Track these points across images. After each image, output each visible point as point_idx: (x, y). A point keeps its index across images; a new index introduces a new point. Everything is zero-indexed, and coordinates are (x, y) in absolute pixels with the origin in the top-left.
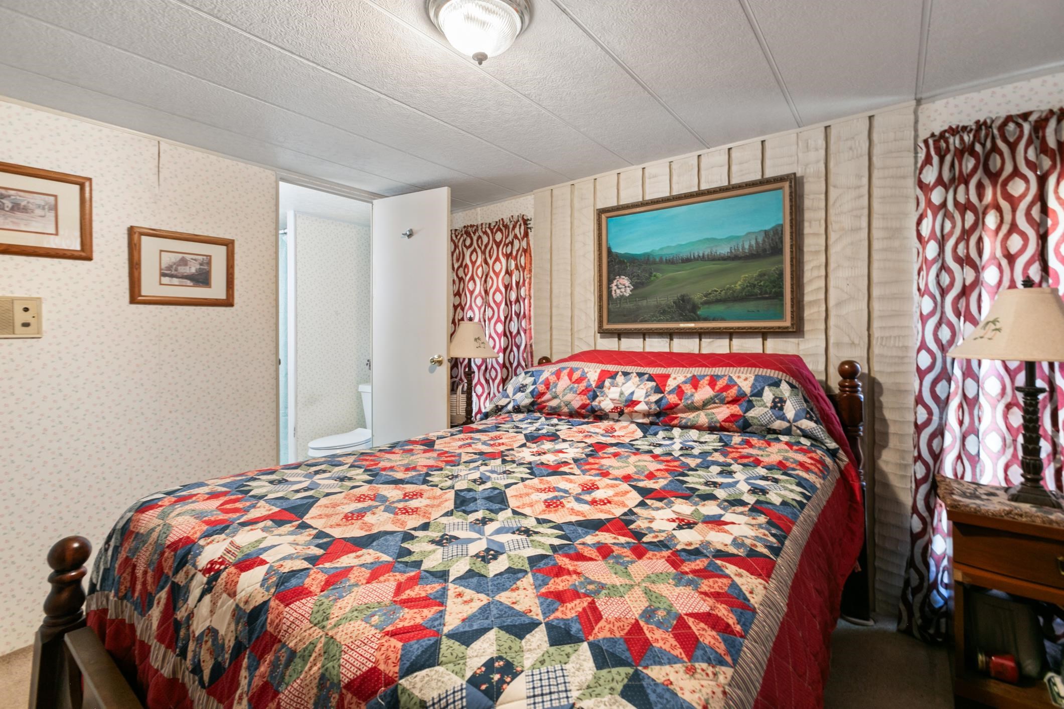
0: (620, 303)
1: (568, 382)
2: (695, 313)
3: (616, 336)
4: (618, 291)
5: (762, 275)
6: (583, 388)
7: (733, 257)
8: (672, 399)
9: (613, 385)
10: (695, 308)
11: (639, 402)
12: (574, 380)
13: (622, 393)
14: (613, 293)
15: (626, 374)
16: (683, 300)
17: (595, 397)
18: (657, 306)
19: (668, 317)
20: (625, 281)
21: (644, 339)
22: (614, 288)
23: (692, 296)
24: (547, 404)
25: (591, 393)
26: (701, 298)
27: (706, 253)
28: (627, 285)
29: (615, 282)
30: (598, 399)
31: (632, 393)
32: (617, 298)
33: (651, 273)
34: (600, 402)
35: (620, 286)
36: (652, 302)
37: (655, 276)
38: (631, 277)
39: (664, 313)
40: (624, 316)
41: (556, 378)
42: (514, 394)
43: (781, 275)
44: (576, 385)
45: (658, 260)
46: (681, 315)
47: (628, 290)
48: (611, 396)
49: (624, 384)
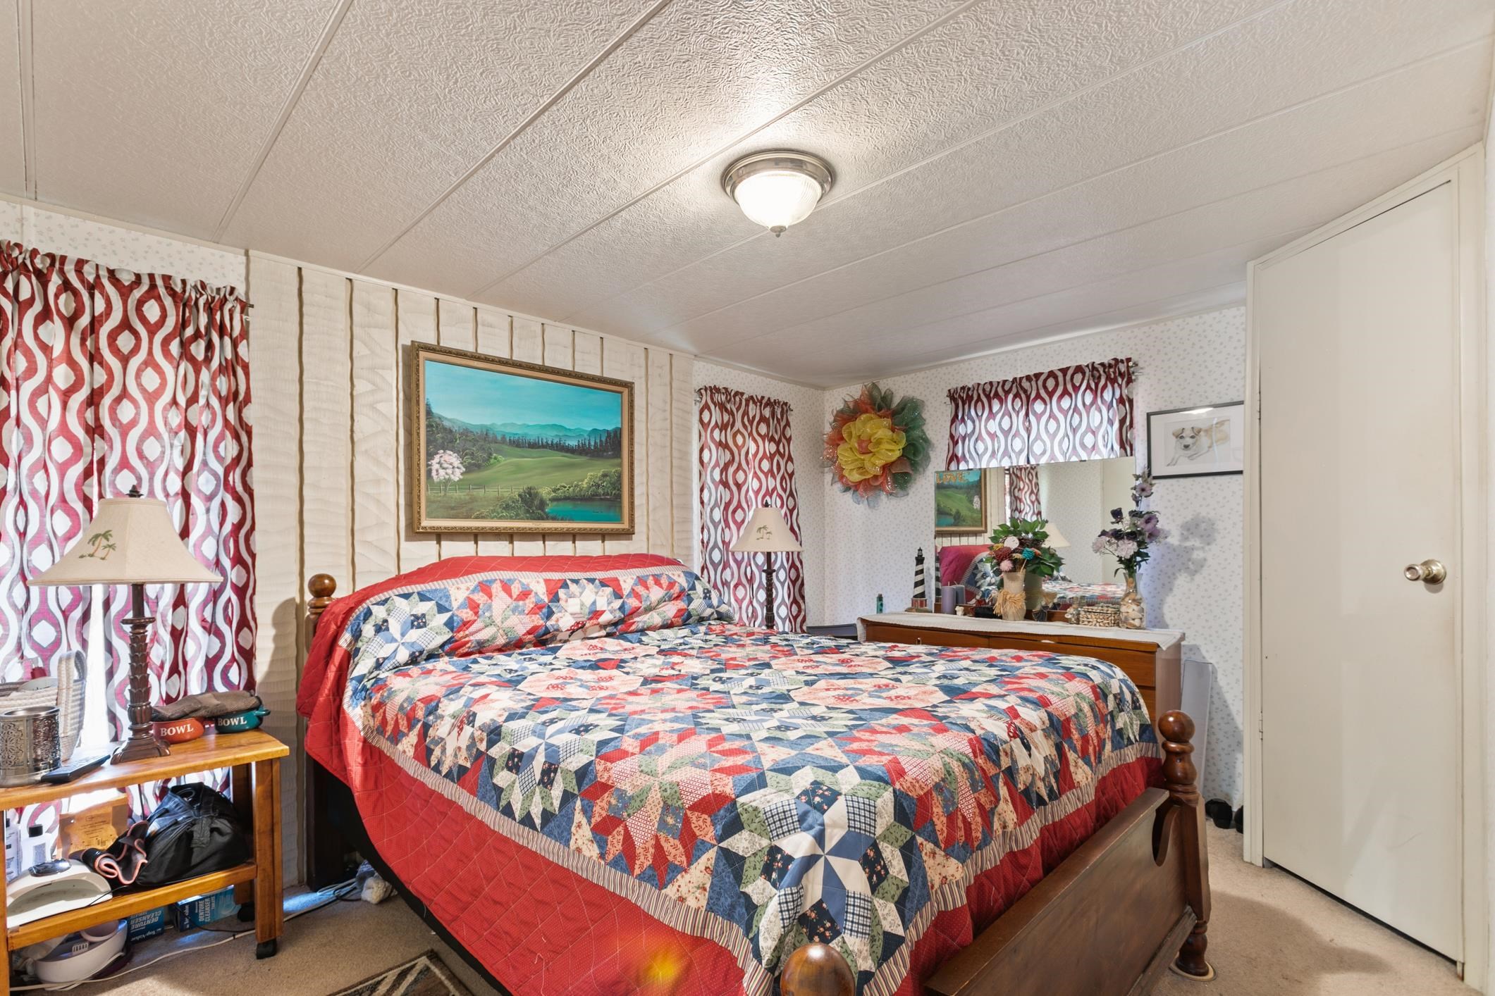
0: (445, 490)
1: (509, 600)
2: (543, 510)
3: (435, 537)
4: (442, 472)
5: (605, 475)
6: (532, 606)
7: (581, 451)
8: (632, 603)
9: (572, 596)
10: (542, 504)
11: (603, 612)
12: (515, 596)
13: (582, 605)
14: (434, 473)
15: (576, 582)
16: (530, 494)
17: (550, 614)
18: (498, 499)
19: (513, 513)
20: (451, 458)
21: (476, 543)
22: (435, 466)
23: (540, 490)
24: (472, 638)
25: (545, 610)
26: (549, 493)
27: (555, 442)
28: (456, 464)
29: (437, 458)
30: (554, 618)
31: (594, 603)
32: (440, 482)
33: (491, 454)
34: (557, 621)
35: (445, 465)
36: (491, 492)
37: (495, 458)
38: (462, 454)
39: (507, 508)
40: (452, 508)
41: (486, 598)
42: (403, 635)
43: (620, 476)
44: (521, 603)
45: (499, 438)
46: (528, 511)
47: (458, 472)
48: (571, 610)
49: (581, 593)
